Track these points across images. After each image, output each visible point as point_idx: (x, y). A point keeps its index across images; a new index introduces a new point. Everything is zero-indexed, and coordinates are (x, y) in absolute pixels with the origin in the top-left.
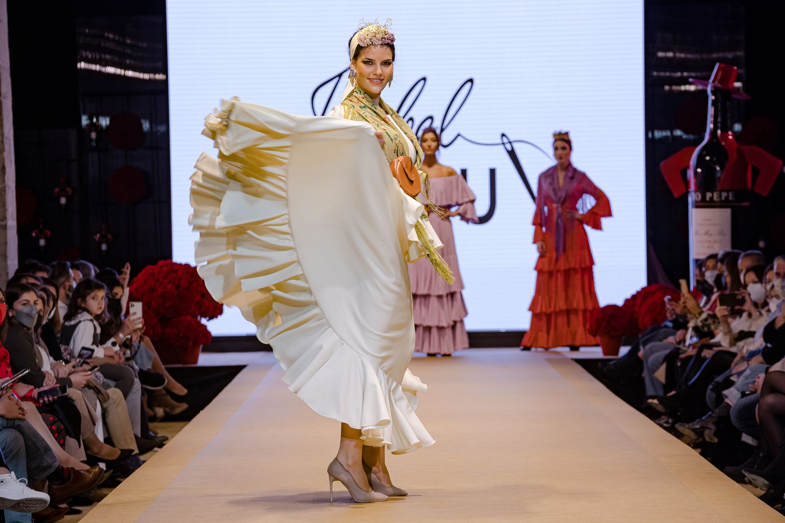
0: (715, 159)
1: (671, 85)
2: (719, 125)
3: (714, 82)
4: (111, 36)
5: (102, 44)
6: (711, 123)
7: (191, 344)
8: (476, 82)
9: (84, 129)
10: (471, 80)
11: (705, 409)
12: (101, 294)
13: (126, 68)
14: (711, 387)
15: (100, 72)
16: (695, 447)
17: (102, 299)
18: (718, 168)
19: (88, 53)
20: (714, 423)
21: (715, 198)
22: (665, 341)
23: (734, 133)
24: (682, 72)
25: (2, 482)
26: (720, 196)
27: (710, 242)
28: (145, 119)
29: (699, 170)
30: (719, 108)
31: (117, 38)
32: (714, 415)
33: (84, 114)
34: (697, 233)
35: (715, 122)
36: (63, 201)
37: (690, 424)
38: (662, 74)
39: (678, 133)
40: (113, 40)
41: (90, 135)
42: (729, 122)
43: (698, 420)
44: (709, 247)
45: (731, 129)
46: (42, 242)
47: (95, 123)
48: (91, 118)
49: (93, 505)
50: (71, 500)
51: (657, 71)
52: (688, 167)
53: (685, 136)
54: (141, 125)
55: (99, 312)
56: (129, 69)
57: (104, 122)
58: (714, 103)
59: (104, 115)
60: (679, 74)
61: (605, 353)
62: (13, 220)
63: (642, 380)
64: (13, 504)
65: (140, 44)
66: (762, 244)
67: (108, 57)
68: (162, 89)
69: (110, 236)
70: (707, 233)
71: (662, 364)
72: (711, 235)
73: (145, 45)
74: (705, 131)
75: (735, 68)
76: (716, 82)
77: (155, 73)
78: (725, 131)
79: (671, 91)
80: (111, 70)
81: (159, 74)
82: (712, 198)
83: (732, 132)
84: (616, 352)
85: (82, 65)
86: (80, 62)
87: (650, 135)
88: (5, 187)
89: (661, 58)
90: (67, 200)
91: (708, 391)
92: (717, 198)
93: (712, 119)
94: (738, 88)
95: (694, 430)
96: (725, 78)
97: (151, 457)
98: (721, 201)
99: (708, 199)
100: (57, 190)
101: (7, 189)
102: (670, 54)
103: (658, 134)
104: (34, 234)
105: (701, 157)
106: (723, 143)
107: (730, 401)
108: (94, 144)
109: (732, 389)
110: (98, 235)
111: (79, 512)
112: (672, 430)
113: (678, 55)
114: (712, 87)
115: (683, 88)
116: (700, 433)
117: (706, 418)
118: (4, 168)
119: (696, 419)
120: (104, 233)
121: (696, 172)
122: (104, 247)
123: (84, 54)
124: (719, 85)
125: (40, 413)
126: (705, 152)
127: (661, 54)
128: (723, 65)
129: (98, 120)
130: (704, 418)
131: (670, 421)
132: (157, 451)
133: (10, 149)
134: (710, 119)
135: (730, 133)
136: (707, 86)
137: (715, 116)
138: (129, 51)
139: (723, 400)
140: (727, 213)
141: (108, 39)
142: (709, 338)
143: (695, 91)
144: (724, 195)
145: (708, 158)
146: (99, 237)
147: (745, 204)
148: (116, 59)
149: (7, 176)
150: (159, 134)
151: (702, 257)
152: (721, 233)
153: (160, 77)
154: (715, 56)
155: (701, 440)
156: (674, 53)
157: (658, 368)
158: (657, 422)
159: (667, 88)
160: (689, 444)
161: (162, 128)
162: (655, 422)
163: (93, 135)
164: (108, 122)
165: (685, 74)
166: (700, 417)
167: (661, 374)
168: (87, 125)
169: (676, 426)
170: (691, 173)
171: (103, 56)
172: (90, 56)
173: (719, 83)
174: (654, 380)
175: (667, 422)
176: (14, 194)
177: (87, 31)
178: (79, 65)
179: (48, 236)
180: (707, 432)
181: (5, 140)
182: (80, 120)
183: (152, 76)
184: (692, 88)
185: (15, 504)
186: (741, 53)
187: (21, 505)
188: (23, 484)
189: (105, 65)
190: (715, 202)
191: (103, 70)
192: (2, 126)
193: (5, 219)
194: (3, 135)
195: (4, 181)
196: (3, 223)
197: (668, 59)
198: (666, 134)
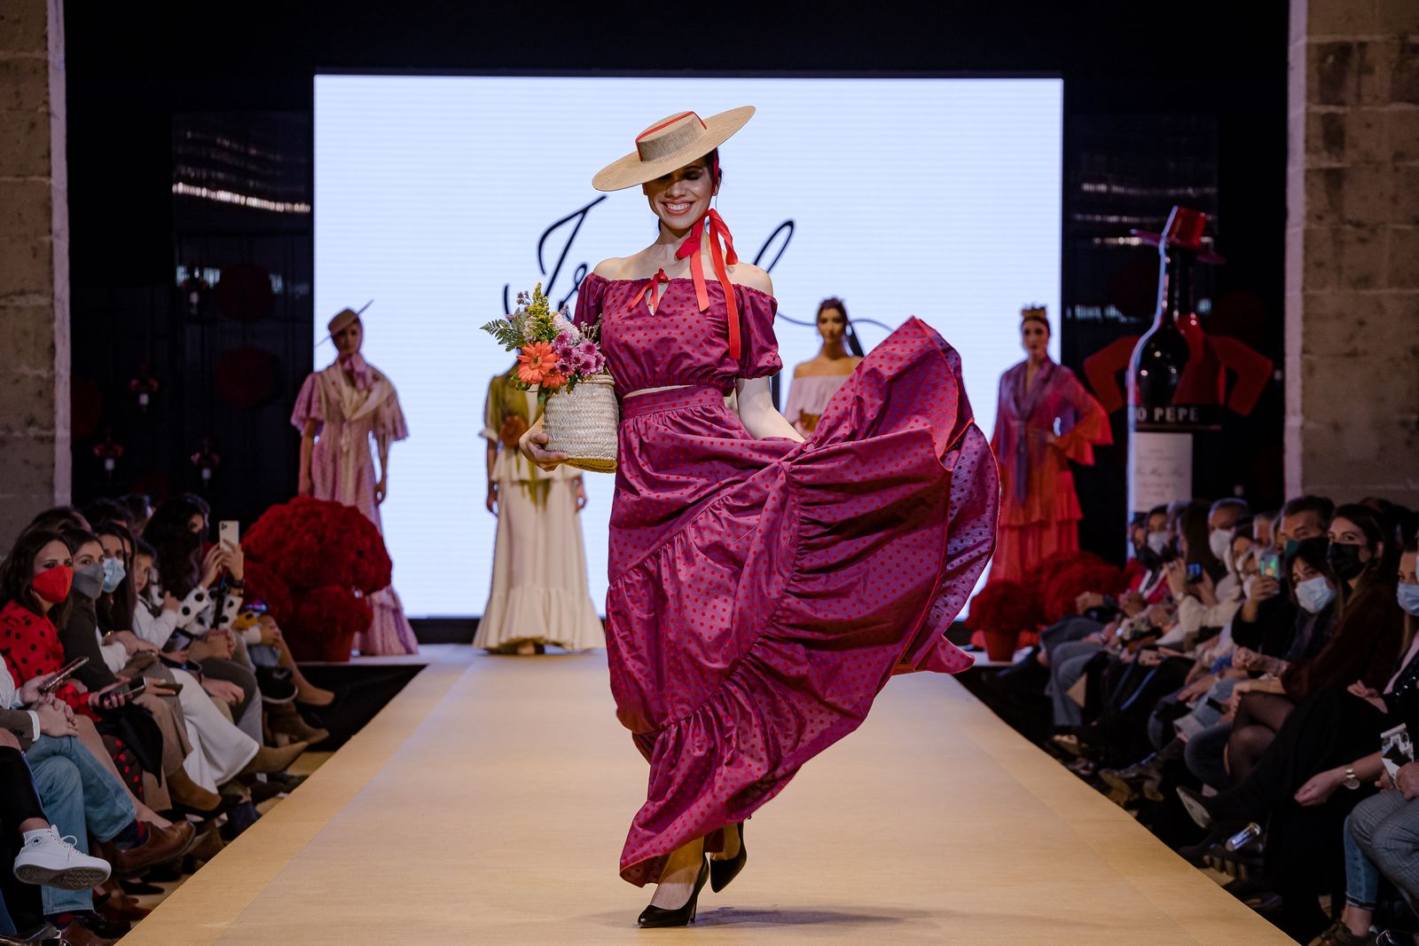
0: (1168, 356)
1: (1103, 236)
2: (1176, 303)
3: (1169, 235)
4: (226, 143)
5: (213, 156)
6: (1164, 299)
7: (339, 629)
8: (798, 225)
9: (181, 287)
10: (790, 224)
11: (1146, 749)
13: (248, 194)
14: (1155, 713)
15: (207, 200)
16: (1128, 807)
18: (1174, 371)
19: (189, 170)
20: (1160, 771)
21: (1169, 417)
22: (1085, 641)
23: (1200, 317)
24: (1120, 214)
25: (37, 841)
26: (1176, 414)
27: (1158, 485)
28: (276, 273)
29: (1144, 373)
30: (1177, 277)
31: (235, 146)
32: (1159, 758)
33: (181, 264)
34: (1139, 472)
35: (1170, 299)
36: (144, 399)
37: (1122, 772)
38: (1089, 218)
39: (1112, 312)
40: (230, 150)
41: (188, 297)
42: (1191, 299)
43: (1133, 766)
44: (1157, 494)
45: (1195, 309)
46: (110, 464)
47: (197, 279)
48: (190, 271)
49: (181, 881)
50: (148, 872)
51: (1083, 213)
52: (1126, 368)
53: (1123, 319)
54: (269, 283)
56: (252, 196)
57: (212, 277)
58: (1169, 268)
59: (213, 266)
60: (1113, 219)
61: (992, 658)
62: (65, 428)
63: (1048, 702)
64: (54, 875)
65: (271, 157)
66: (1238, 490)
67: (221, 176)
68: (305, 226)
69: (216, 459)
70: (1154, 472)
71: (1081, 675)
72: (1160, 475)
73: (278, 157)
74: (1154, 311)
75: (1203, 214)
76: (1173, 236)
77: (293, 203)
78: (1185, 313)
79: (1103, 245)
80: (224, 196)
81: (300, 203)
82: (1163, 417)
83: (1196, 314)
84: (1010, 658)
85: (180, 188)
86: (177, 183)
87: (1069, 314)
88: (54, 377)
89: (1088, 193)
90: (150, 399)
91: (1152, 720)
92: (1171, 417)
93: (1166, 294)
94: (1207, 245)
95: (1127, 781)
96: (1186, 229)
97: (272, 806)
98: (1177, 422)
99: (1157, 417)
100: (134, 382)
101: (57, 379)
102: (1103, 188)
103: (1081, 312)
104: (97, 451)
105: (1147, 352)
106: (1183, 332)
107: (1185, 736)
108: (194, 311)
109: (1189, 717)
110: (198, 455)
111: (159, 891)
112: (1093, 780)
113: (1115, 189)
114: (1166, 243)
115: (1121, 241)
116: (1135, 784)
117: (1147, 763)
118: (53, 347)
119: (1131, 764)
120: (206, 451)
121: (1138, 376)
122: (206, 474)
123: (183, 171)
124: (1178, 241)
125: (101, 733)
126: (1153, 345)
127: (1087, 187)
128: (1183, 210)
129: (201, 274)
130: (1144, 762)
131: (1091, 765)
132: (282, 798)
133: (63, 318)
134: (1162, 293)
135: (1193, 316)
136: (1158, 240)
137: (1171, 289)
138: (253, 167)
139: (1175, 735)
140: (1186, 440)
141: (222, 148)
142: (1154, 637)
143: (1140, 247)
144: (1182, 412)
145: (1158, 354)
146: (199, 459)
147: (1214, 427)
148: (234, 179)
149: (57, 359)
150: (297, 297)
151: (1147, 509)
152: (1176, 472)
153: (301, 208)
154: (1172, 192)
155: (1136, 796)
156: (1109, 186)
157: (1074, 681)
158: (1070, 766)
159: (1097, 241)
160: (1118, 803)
161: (302, 289)
162: (1067, 768)
163: (194, 298)
164: (218, 279)
165: (1125, 219)
166: (1138, 761)
167: (1078, 692)
168: (185, 281)
169: (1102, 773)
170: (1131, 376)
171: (213, 175)
172: (193, 175)
173: (1178, 236)
174: (1067, 701)
175: (1086, 768)
176: (68, 389)
177: (189, 134)
178: (174, 188)
179: (119, 454)
180: (1147, 784)
181: (56, 303)
182: (174, 274)
183: (288, 207)
184: (1135, 241)
185: (57, 877)
186: (1211, 191)
187: (65, 878)
188: (69, 845)
189: (216, 189)
190: (1170, 423)
191: (213, 195)
192: (52, 281)
193: (52, 426)
194: (53, 295)
195: (52, 367)
196: (49, 433)
197: (1099, 194)
198: (1094, 313)
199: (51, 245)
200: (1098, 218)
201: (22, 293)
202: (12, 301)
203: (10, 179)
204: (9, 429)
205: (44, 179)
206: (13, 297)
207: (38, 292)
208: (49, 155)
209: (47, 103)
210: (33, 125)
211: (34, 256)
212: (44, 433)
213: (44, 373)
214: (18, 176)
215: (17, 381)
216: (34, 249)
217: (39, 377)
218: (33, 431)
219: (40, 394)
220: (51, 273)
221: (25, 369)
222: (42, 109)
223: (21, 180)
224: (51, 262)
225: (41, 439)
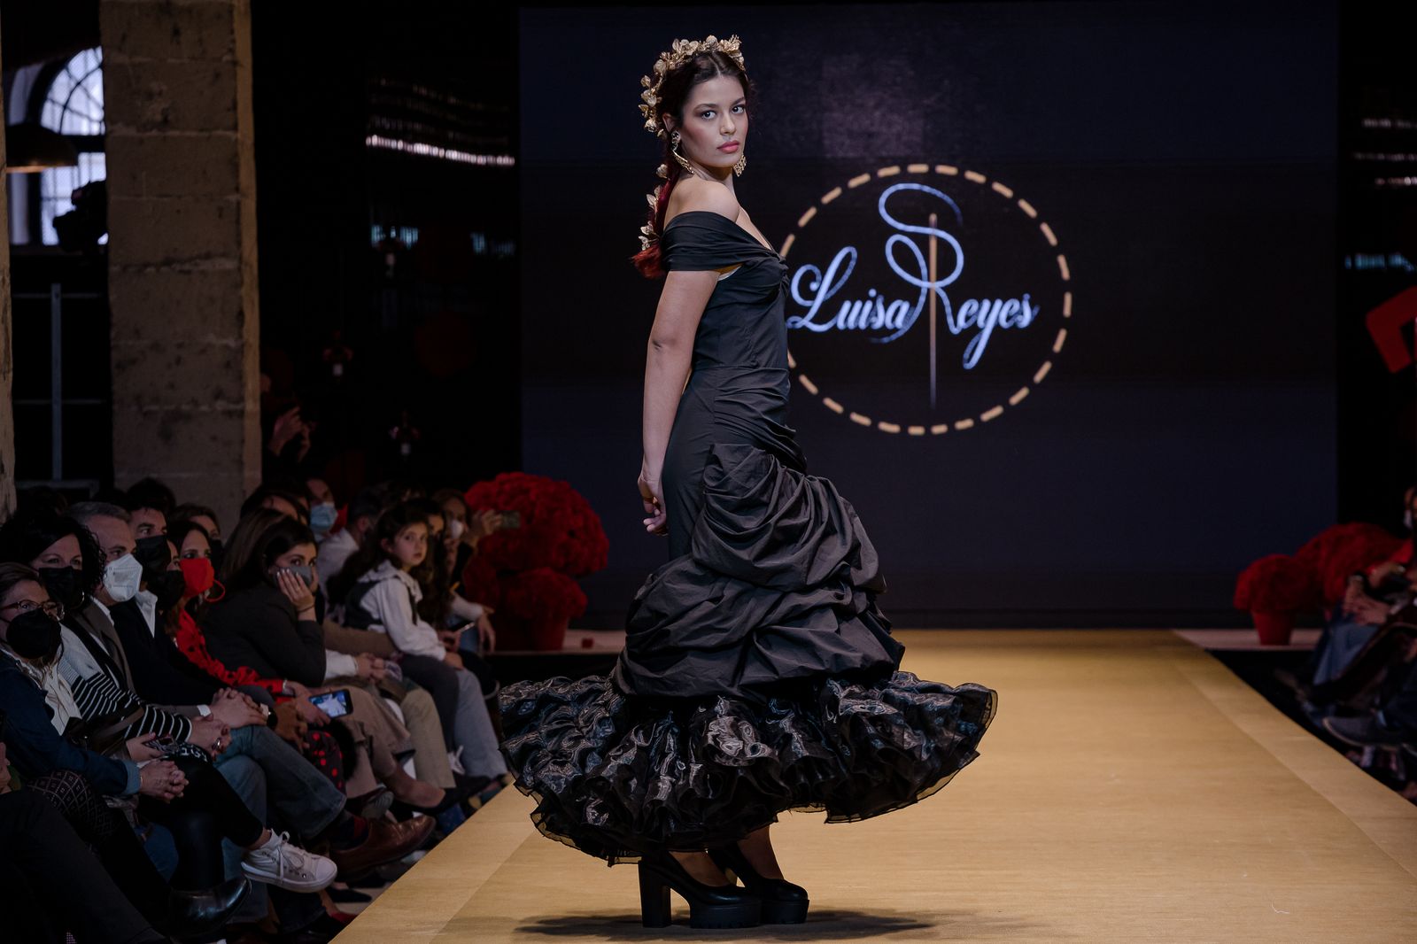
1: (1386, 177)
4: (424, 91)
5: (409, 105)
7: (550, 615)
9: (376, 248)
12: (419, 530)
13: (447, 146)
15: (403, 152)
17: (422, 538)
19: (384, 121)
24: (1406, 153)
28: (478, 233)
31: (433, 95)
33: (377, 223)
36: (338, 370)
38: (1371, 156)
39: (1398, 260)
40: (427, 99)
41: (385, 259)
47: (394, 240)
48: (386, 231)
51: (1364, 151)
53: (1410, 268)
54: (471, 243)
55: (417, 562)
56: (452, 148)
57: (409, 237)
59: (410, 225)
60: (1399, 157)
61: (1264, 641)
65: (472, 106)
67: (418, 127)
69: (414, 431)
73: (479, 107)
77: (496, 155)
79: (1387, 187)
80: (421, 149)
81: (503, 156)
84: (1286, 640)
85: (375, 140)
86: (371, 135)
87: (1348, 263)
88: (242, 346)
89: (1370, 129)
90: (345, 369)
100: (328, 352)
101: (245, 349)
102: (1386, 123)
103: (1362, 262)
108: (390, 273)
110: (396, 429)
113: (1400, 124)
115: (1408, 181)
118: (241, 314)
120: (405, 425)
122: (405, 449)
123: (378, 123)
127: (1369, 123)
129: (398, 234)
138: (452, 117)
141: (419, 97)
146: (398, 433)
148: (432, 130)
149: (245, 327)
150: (501, 257)
153: (504, 160)
156: (1393, 120)
159: (1380, 181)
161: (506, 249)
163: (391, 259)
164: (416, 237)
165: (1412, 157)
168: (381, 242)
171: (410, 126)
172: (388, 126)
176: (257, 359)
177: (383, 82)
178: (368, 141)
181: (243, 267)
182: (369, 233)
183: (491, 159)
189: (413, 141)
191: (409, 148)
192: (239, 243)
193: (241, 399)
194: (240, 259)
195: (241, 336)
196: (239, 407)
197: (1382, 130)
198: (1377, 262)
199: (239, 203)
200: (1381, 157)
201: (208, 256)
202: (196, 265)
203: (194, 134)
204: (195, 403)
205: (229, 133)
206: (198, 261)
207: (224, 255)
208: (235, 107)
209: (232, 51)
210: (217, 76)
211: (220, 216)
212: (232, 407)
213: (231, 342)
214: (202, 130)
215: (203, 351)
216: (220, 210)
217: (227, 347)
218: (220, 405)
219: (228, 365)
220: (239, 235)
221: (212, 338)
222: (227, 58)
223: (205, 134)
224: (238, 222)
225: (229, 414)
